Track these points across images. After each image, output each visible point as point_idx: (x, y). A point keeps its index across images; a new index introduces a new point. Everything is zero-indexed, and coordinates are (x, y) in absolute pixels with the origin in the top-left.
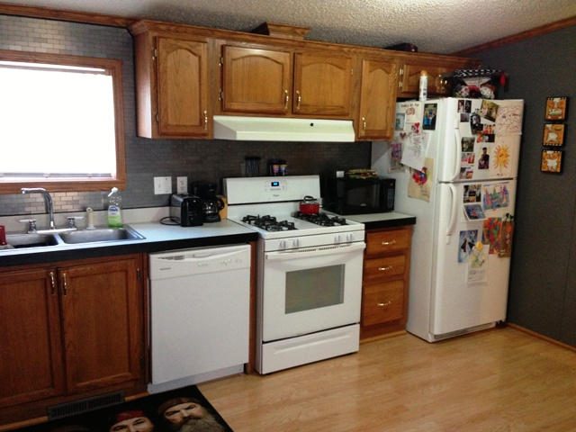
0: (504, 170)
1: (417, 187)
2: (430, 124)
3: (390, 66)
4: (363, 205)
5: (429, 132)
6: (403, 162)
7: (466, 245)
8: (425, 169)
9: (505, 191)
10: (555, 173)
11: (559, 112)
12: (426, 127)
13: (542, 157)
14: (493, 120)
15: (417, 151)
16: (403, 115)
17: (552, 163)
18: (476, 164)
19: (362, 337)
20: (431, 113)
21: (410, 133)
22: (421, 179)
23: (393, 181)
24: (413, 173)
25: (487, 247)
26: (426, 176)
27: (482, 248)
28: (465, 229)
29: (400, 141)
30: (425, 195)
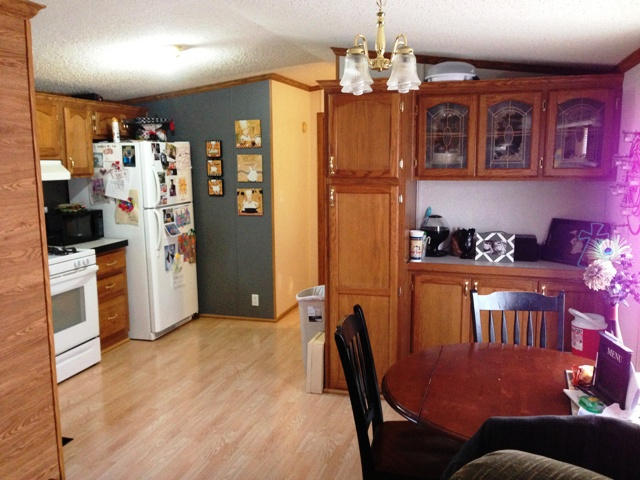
0: (185, 195)
1: (124, 215)
2: (130, 162)
3: (85, 113)
4: (80, 235)
5: (130, 169)
6: (106, 194)
7: (170, 257)
8: (130, 199)
9: (187, 212)
10: (220, 196)
11: (216, 151)
12: (125, 165)
13: (208, 185)
14: (174, 158)
15: (120, 184)
16: (102, 154)
17: (216, 188)
18: (168, 193)
19: (102, 348)
20: (129, 153)
21: (111, 170)
22: (128, 208)
23: (101, 212)
24: (118, 203)
25: (182, 256)
26: (131, 204)
27: (179, 257)
28: (167, 244)
29: (101, 176)
30: (134, 220)
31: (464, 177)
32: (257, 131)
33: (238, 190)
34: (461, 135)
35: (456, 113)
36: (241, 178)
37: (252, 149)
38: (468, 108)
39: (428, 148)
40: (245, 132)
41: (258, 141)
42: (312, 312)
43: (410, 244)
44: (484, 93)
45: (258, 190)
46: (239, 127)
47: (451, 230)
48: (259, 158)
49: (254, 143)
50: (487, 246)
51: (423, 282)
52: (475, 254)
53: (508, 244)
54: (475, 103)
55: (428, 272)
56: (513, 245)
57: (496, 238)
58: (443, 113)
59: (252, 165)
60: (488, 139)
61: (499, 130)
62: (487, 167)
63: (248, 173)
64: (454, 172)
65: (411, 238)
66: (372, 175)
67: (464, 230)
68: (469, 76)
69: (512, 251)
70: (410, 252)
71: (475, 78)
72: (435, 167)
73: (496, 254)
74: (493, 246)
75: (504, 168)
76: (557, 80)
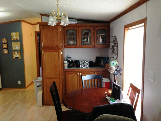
11: (5, 41)
13: (3, 51)
17: (6, 52)
31: (76, 47)
32: (18, 35)
33: (13, 52)
34: (75, 37)
35: (73, 32)
36: (14, 49)
37: (17, 41)
38: (76, 30)
39: (67, 40)
40: (14, 36)
41: (18, 38)
42: (38, 84)
43: (64, 65)
44: (80, 27)
45: (19, 52)
46: (12, 34)
47: (73, 60)
48: (19, 43)
49: (17, 39)
50: (82, 64)
51: (68, 74)
52: (80, 66)
53: (87, 63)
54: (78, 29)
55: (69, 71)
56: (88, 64)
57: (84, 62)
58: (70, 31)
59: (17, 45)
60: (82, 38)
61: (84, 36)
62: (82, 45)
63: (15, 47)
64: (74, 46)
65: (64, 63)
66: (53, 47)
67: (77, 60)
68: (76, 23)
69: (88, 65)
70: (64, 66)
71: (78, 23)
72: (69, 45)
73: (84, 66)
74: (84, 64)
75: (85, 45)
76: (96, 24)
